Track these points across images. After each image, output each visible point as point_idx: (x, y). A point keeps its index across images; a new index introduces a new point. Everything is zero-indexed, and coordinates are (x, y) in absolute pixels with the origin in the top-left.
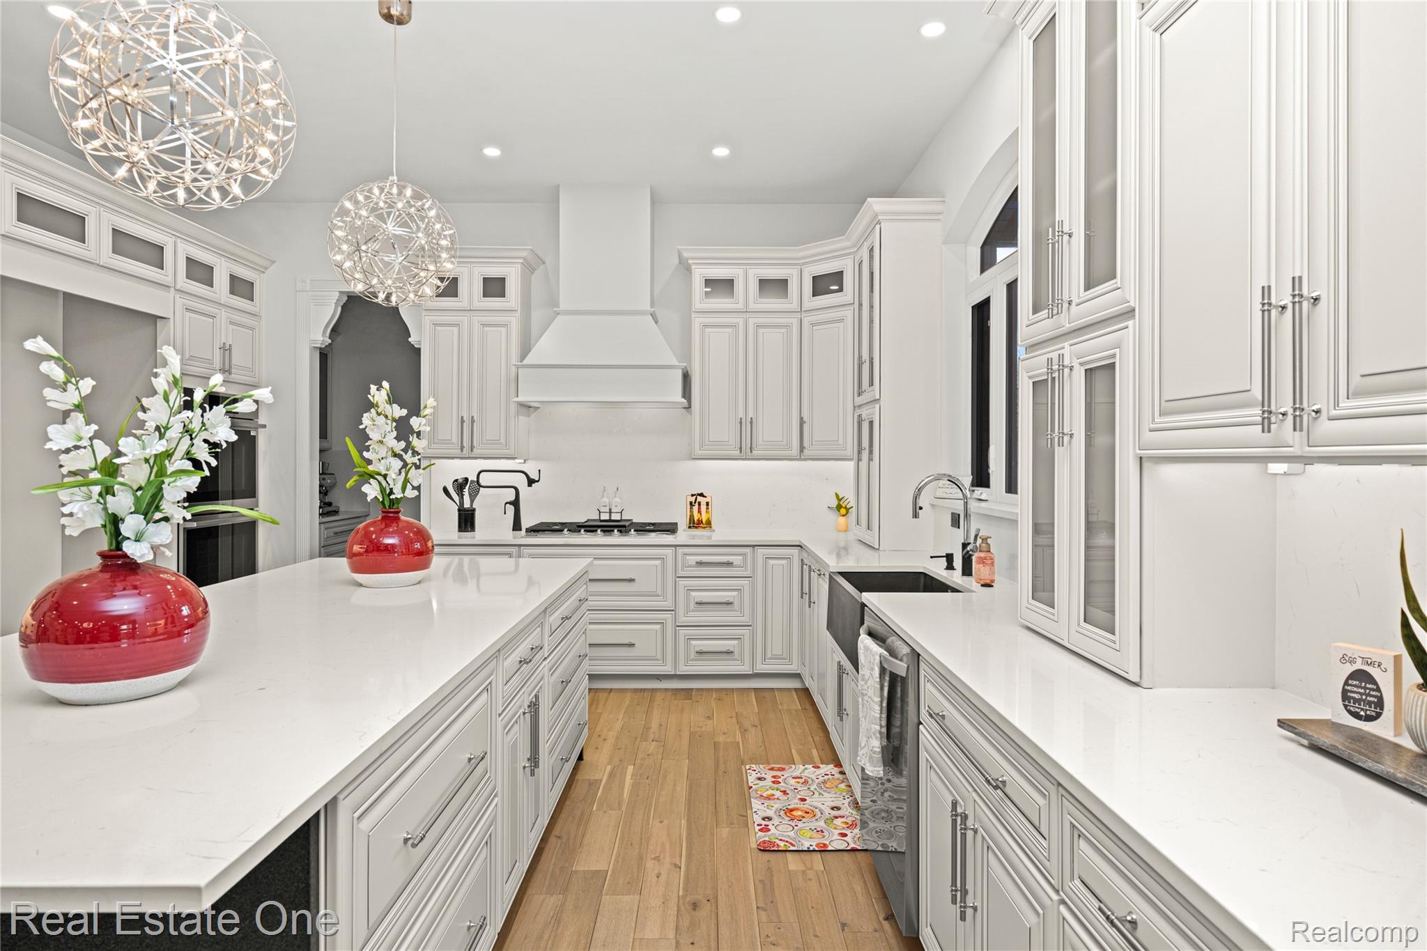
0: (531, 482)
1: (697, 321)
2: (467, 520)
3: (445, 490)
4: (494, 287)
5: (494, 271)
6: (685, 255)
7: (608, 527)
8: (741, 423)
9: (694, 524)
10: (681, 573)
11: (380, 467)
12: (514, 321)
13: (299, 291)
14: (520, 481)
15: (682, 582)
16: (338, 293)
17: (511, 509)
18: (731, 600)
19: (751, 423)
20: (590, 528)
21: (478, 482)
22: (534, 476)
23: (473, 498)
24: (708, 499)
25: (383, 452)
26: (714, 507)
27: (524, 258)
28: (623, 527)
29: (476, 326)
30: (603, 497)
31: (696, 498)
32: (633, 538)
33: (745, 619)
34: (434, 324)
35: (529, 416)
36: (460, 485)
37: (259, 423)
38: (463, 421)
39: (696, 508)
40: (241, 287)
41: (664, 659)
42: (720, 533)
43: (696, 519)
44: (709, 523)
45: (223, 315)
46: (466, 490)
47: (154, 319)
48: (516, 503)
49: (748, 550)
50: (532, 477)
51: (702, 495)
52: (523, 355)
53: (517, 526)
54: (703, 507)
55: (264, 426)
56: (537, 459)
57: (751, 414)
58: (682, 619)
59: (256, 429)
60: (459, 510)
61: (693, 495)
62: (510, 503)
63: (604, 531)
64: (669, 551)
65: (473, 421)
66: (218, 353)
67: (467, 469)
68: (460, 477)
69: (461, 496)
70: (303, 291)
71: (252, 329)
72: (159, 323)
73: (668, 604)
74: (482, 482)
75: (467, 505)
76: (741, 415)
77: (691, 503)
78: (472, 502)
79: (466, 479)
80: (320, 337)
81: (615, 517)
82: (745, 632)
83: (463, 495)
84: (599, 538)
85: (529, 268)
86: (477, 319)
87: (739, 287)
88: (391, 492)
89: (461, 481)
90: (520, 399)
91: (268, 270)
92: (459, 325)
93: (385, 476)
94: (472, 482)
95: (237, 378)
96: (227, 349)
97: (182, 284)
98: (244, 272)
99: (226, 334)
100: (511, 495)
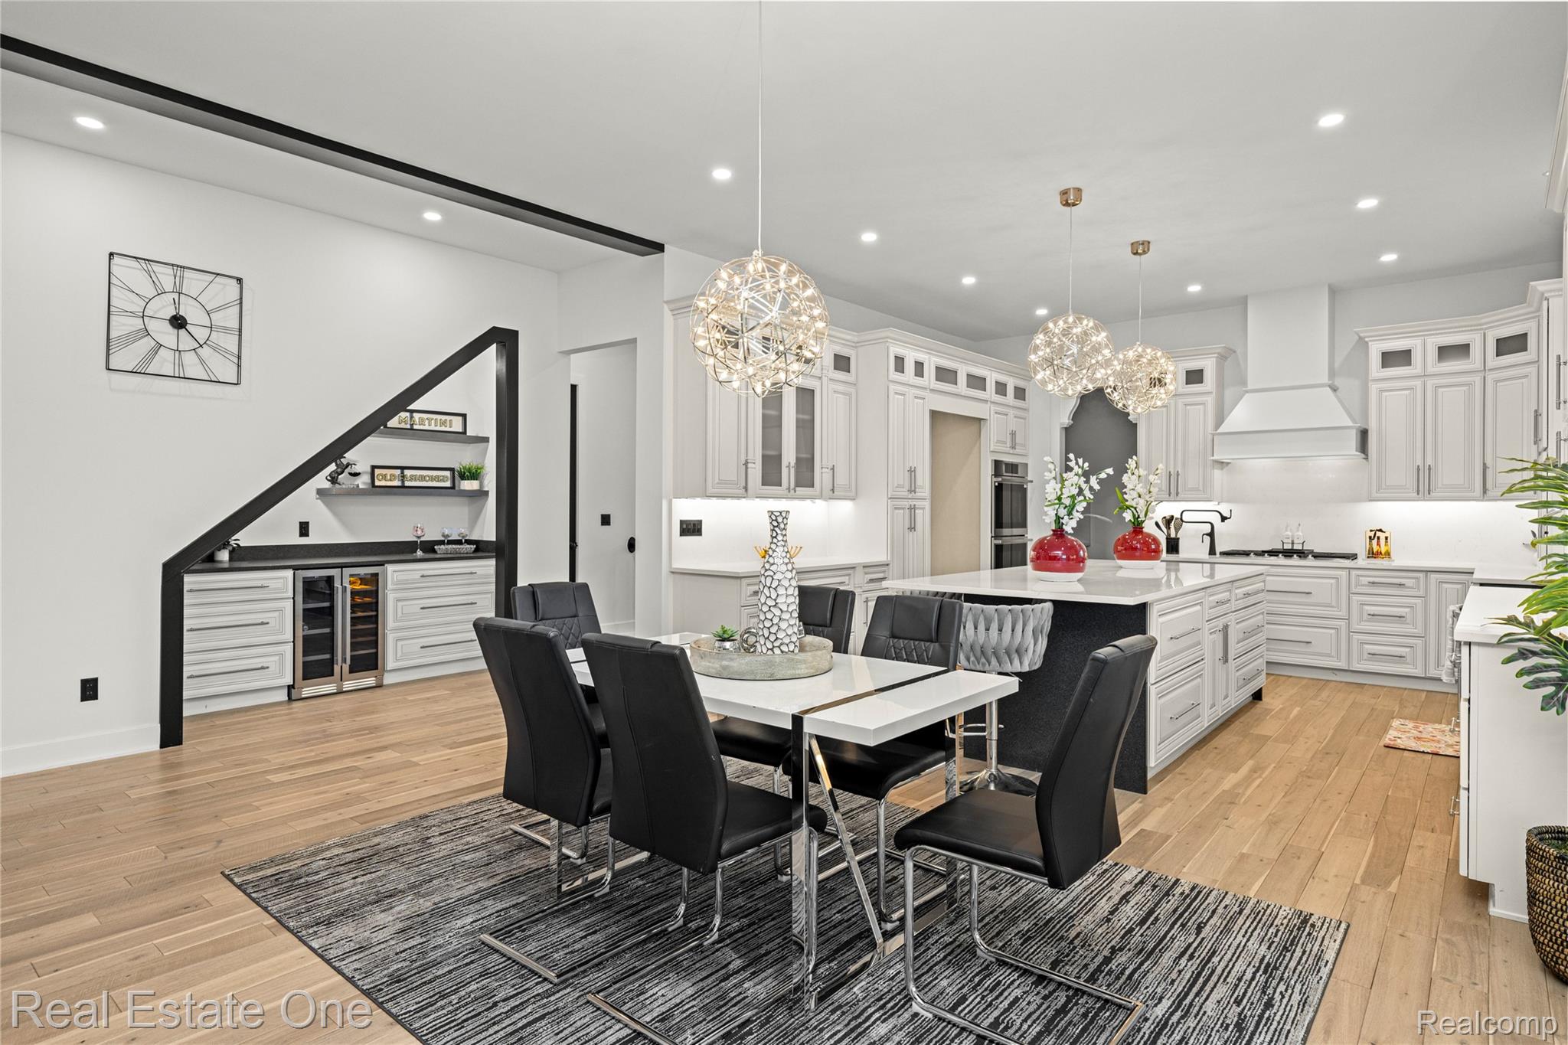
0: (1224, 519)
1: (1374, 388)
2: (1173, 546)
3: (1157, 524)
4: (1194, 377)
5: (1194, 365)
6: (1362, 335)
7: (1288, 553)
8: (1419, 470)
9: (1373, 554)
10: (1354, 590)
11: (1134, 504)
12: (1210, 400)
14: (1215, 518)
15: (1355, 598)
17: (1207, 539)
18: (1404, 615)
19: (1429, 469)
20: (1273, 553)
21: (1181, 519)
22: (1226, 514)
23: (1177, 530)
24: (1387, 534)
25: (1135, 495)
26: (1392, 541)
27: (1218, 353)
28: (1302, 554)
29: (1180, 406)
30: (1286, 530)
31: (1375, 534)
32: (1310, 561)
33: (1418, 631)
35: (1222, 469)
36: (1168, 521)
38: (1170, 475)
39: (1375, 542)
40: (1020, 393)
41: (1338, 657)
42: (1398, 560)
43: (1375, 550)
44: (1388, 554)
45: (1012, 412)
46: (1172, 525)
47: (980, 420)
48: (1211, 535)
49: (1421, 575)
50: (1224, 515)
51: (1380, 530)
52: (1218, 424)
53: (1212, 551)
54: (1382, 541)
55: (1032, 482)
56: (1229, 501)
57: (1429, 461)
58: (1355, 627)
59: (1027, 484)
60: (1167, 538)
61: (1371, 531)
62: (1207, 534)
63: (1285, 556)
64: (1344, 573)
65: (1178, 475)
66: (1009, 436)
67: (1173, 508)
68: (1168, 515)
69: (1168, 528)
71: (1025, 419)
72: (982, 422)
73: (1343, 613)
74: (1184, 519)
75: (1173, 535)
76: (1419, 462)
77: (1370, 537)
78: (1177, 533)
79: (1173, 517)
80: (1066, 421)
81: (1296, 547)
82: (1419, 641)
83: (1169, 528)
84: (1281, 560)
85: (1222, 358)
86: (1181, 400)
87: (1417, 357)
88: (1139, 517)
89: (1168, 518)
90: (1216, 457)
91: (1032, 379)
93: (1135, 509)
94: (1177, 519)
95: (1017, 451)
96: (1013, 434)
97: (993, 398)
98: (1021, 384)
99: (1013, 424)
100: (1207, 528)
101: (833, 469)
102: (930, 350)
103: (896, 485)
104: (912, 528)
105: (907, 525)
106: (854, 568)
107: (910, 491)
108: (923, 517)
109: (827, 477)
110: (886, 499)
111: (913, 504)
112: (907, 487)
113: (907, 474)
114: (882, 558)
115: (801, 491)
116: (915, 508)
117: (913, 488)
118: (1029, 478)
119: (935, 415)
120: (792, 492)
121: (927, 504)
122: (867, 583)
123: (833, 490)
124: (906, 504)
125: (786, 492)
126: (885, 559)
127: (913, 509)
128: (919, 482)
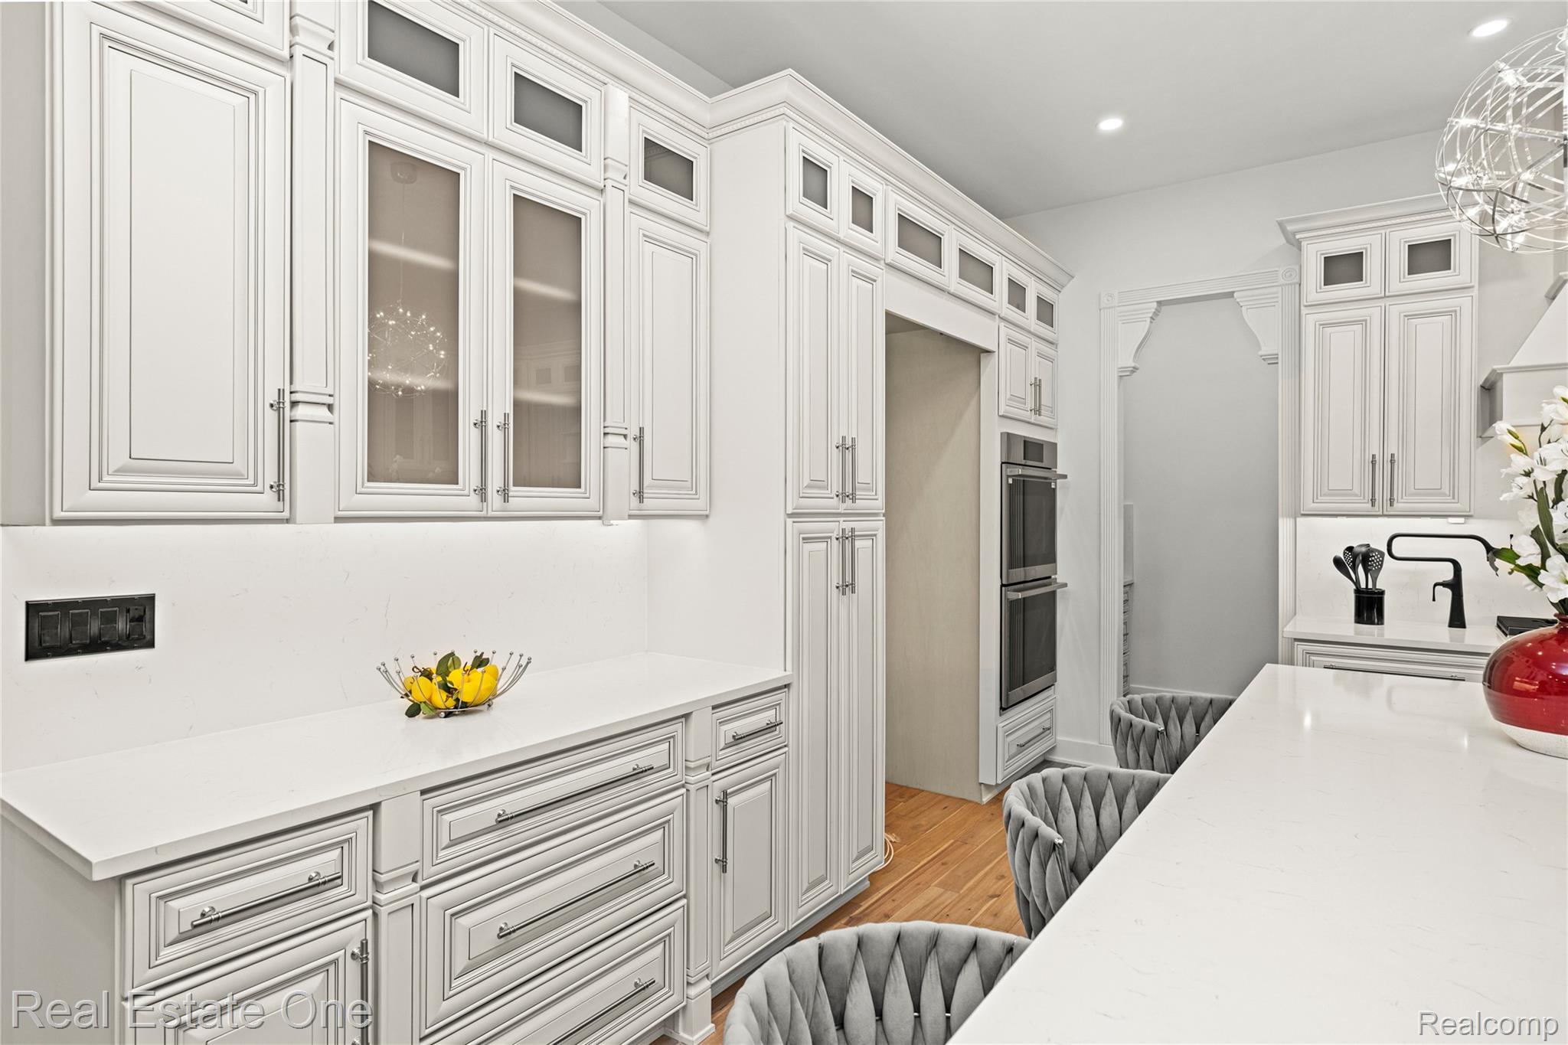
2: (1369, 606)
3: (1334, 560)
4: (1430, 256)
5: (1429, 233)
13: (1107, 308)
16: (1155, 305)
17: (1446, 596)
21: (1388, 552)
23: (1375, 574)
29: (1396, 320)
34: (1321, 325)
36: (1360, 557)
37: (1058, 473)
38: (1376, 462)
40: (1046, 312)
45: (1034, 345)
47: (980, 351)
48: (1455, 586)
53: (1457, 619)
55: (1065, 477)
59: (1056, 481)
60: (1357, 592)
62: (1444, 584)
65: (1391, 463)
66: (1029, 389)
67: (1372, 533)
68: (1360, 543)
70: (1109, 308)
71: (1053, 361)
72: (984, 355)
74: (1393, 552)
75: (1368, 585)
78: (1375, 580)
79: (1371, 549)
80: (1129, 362)
86: (1396, 310)
89: (1360, 547)
91: (1064, 289)
92: (1366, 321)
94: (1379, 553)
95: (1043, 419)
96: (1037, 385)
97: (1004, 309)
98: (1048, 294)
99: (1037, 369)
100: (1447, 573)
101: (640, 439)
102: (889, 174)
103: (806, 482)
104: (847, 587)
105: (836, 579)
106: (686, 716)
107: (843, 496)
108: (871, 556)
109: (623, 459)
110: (782, 515)
111: (848, 526)
112: (836, 487)
113: (836, 455)
114: (774, 673)
115: (525, 498)
116: (853, 537)
117: (849, 490)
118: (1059, 471)
119: (896, 325)
120: (495, 500)
121: (879, 525)
122: (728, 746)
123: (640, 495)
124: (834, 527)
125: (474, 500)
126: (782, 674)
127: (848, 538)
128: (863, 476)
